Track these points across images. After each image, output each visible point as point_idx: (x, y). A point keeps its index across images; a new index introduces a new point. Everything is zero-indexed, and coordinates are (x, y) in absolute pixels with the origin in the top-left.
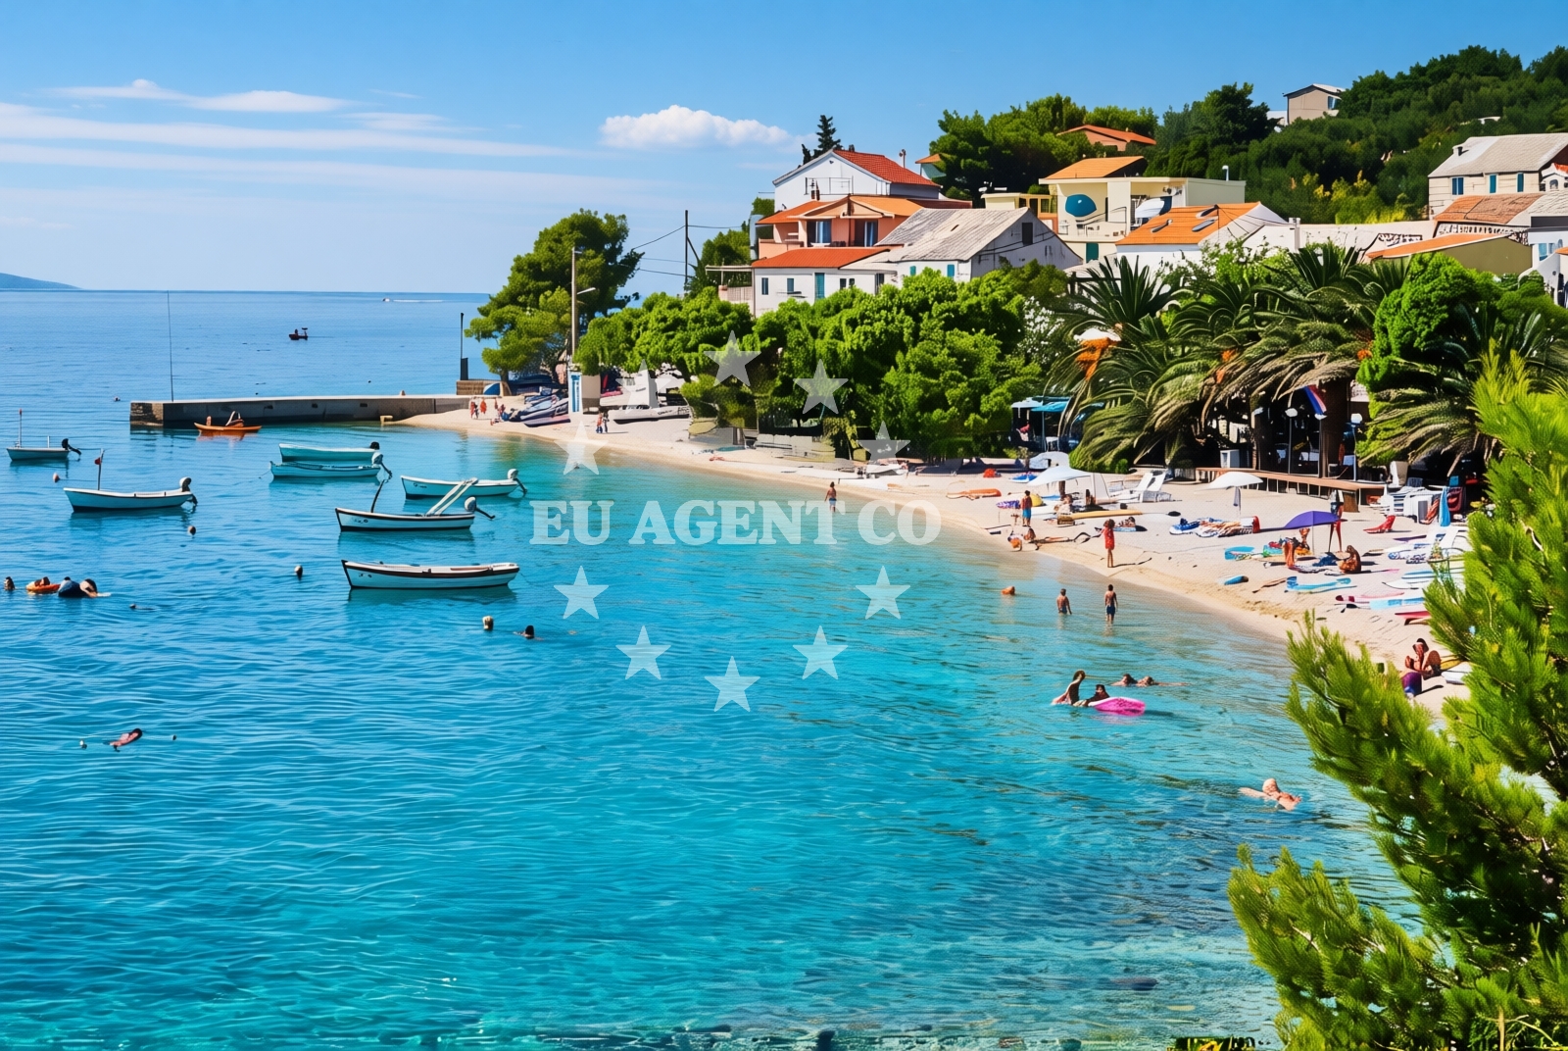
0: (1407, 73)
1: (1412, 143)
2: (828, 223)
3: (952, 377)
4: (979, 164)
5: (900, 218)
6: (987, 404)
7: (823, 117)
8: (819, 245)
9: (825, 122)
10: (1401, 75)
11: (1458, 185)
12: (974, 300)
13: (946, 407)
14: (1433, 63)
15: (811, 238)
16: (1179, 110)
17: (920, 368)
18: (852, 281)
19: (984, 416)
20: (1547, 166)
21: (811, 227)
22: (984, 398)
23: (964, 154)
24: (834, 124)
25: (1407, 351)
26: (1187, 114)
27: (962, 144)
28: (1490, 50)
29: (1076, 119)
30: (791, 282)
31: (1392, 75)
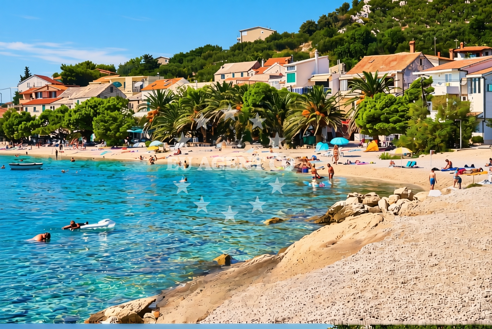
0: (189, 52)
1: (202, 68)
2: (41, 92)
3: (112, 123)
4: (73, 78)
5: (63, 90)
6: (121, 129)
7: (26, 67)
8: (39, 98)
9: (27, 69)
10: (187, 53)
11: (223, 76)
12: (108, 104)
13: (111, 131)
14: (197, 49)
15: (37, 97)
16: (123, 64)
17: (102, 121)
18: (54, 107)
19: (121, 133)
20: (250, 70)
21: (36, 94)
22: (120, 128)
23: (68, 76)
24: (29, 69)
25: (255, 105)
26: (125, 65)
27: (67, 73)
28: (213, 45)
29: (94, 67)
30: (35, 108)
31: (185, 53)
